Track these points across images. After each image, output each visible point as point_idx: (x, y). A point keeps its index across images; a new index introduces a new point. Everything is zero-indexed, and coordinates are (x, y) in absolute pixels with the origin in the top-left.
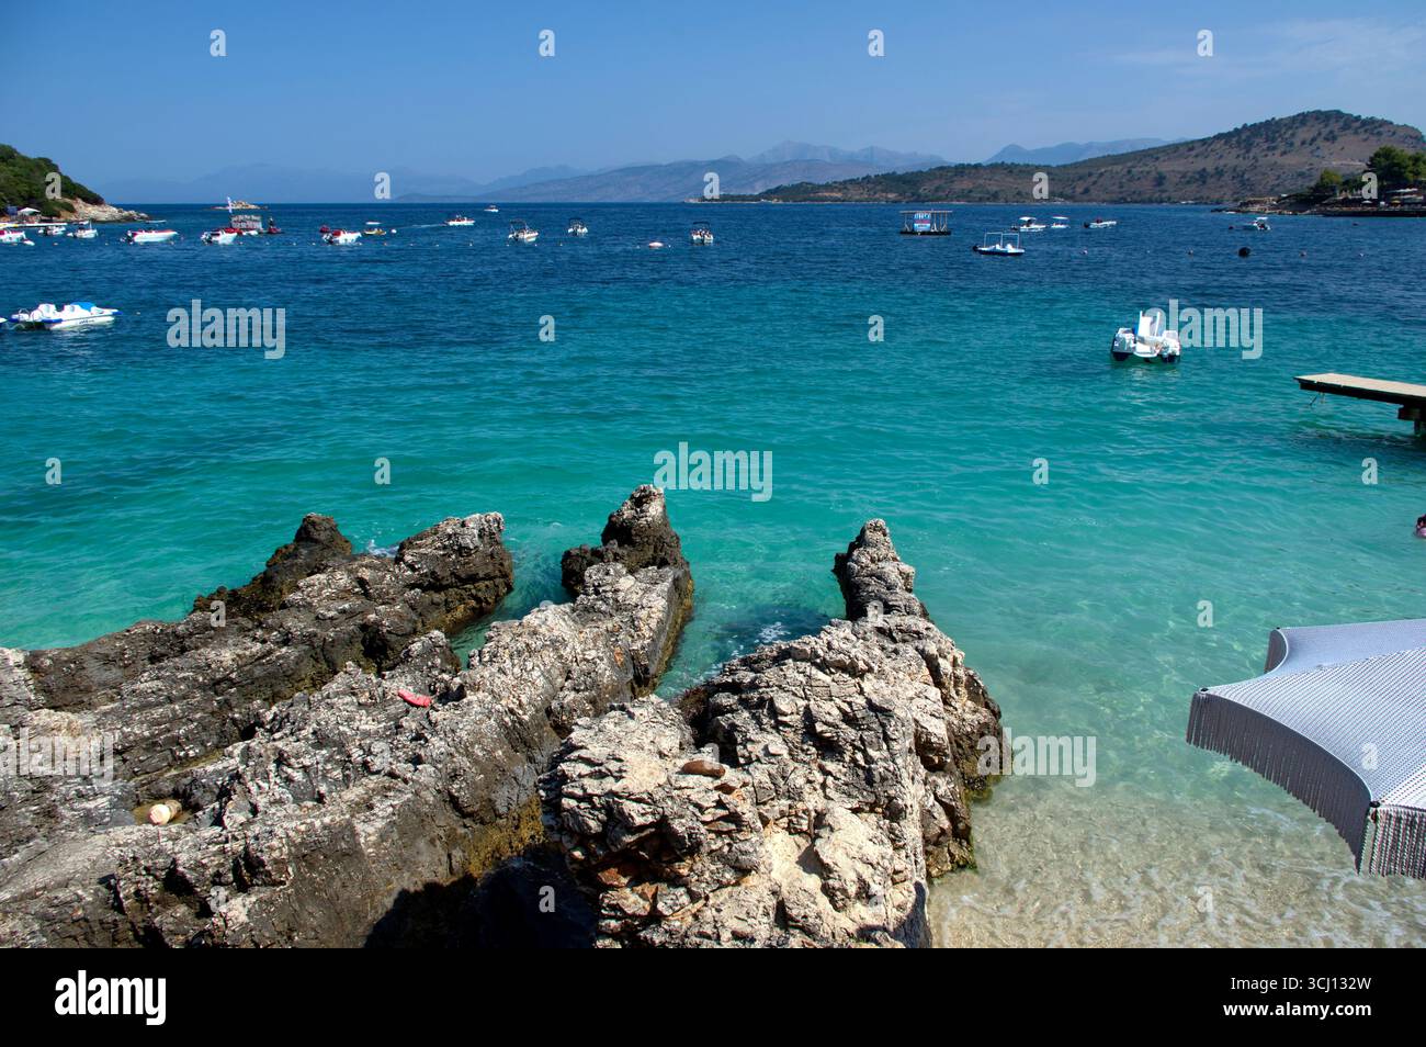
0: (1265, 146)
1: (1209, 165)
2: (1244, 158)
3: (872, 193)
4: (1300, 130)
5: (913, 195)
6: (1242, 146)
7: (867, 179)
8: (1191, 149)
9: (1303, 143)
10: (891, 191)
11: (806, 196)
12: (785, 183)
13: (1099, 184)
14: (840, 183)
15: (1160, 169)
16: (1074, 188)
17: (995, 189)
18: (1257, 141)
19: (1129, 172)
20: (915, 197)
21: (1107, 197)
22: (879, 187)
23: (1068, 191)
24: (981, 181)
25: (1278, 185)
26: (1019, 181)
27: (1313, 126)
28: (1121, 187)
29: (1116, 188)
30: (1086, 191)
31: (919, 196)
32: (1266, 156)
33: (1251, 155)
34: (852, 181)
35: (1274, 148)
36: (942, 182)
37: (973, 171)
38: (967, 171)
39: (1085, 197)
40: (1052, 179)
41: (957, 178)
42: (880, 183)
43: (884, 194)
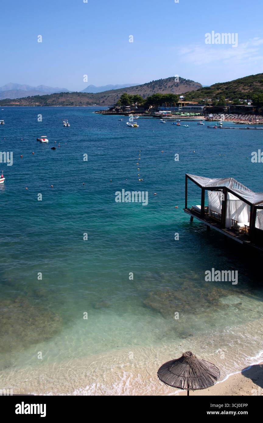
0: (158, 88)
1: (142, 93)
2: (152, 92)
3: (30, 102)
4: (169, 83)
5: (45, 103)
6: (152, 87)
7: (29, 97)
8: (137, 88)
9: (169, 87)
10: (37, 102)
11: (6, 104)
13: (108, 99)
14: (19, 99)
16: (100, 101)
17: (73, 101)
18: (156, 86)
19: (117, 96)
20: (46, 104)
22: (32, 101)
23: (98, 102)
24: (68, 99)
26: (82, 98)
27: (172, 82)
28: (115, 101)
29: (113, 101)
30: (103, 102)
31: (47, 104)
32: (158, 91)
33: (154, 90)
34: (23, 98)
35: (161, 88)
36: (55, 99)
37: (66, 95)
38: (64, 95)
39: (103, 104)
40: (93, 98)
41: (60, 97)
42: (33, 99)
43: (34, 103)
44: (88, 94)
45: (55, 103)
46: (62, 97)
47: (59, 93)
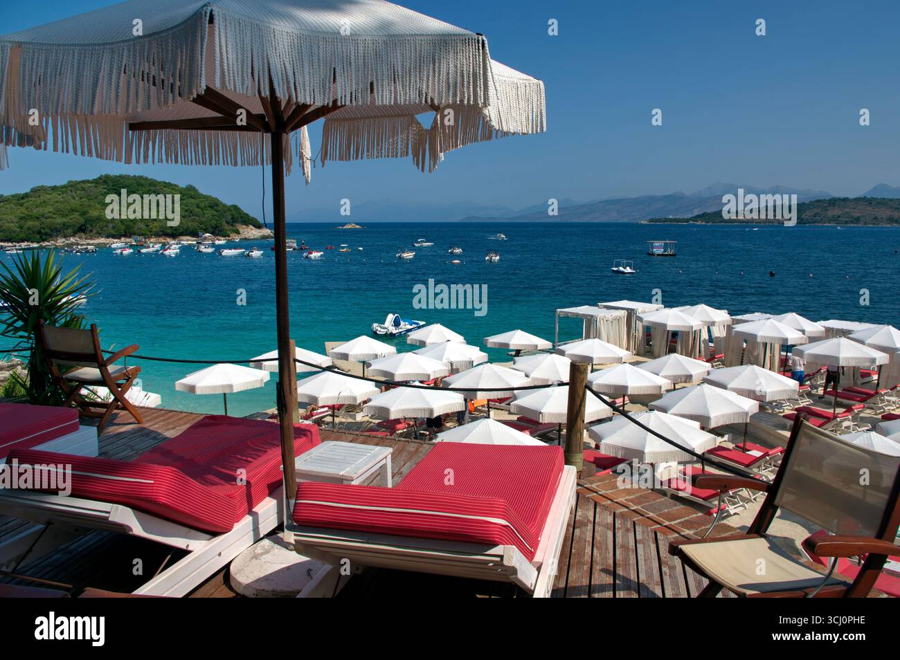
12: (709, 211)
17: (858, 215)
24: (847, 210)
26: (877, 210)
36: (819, 211)
37: (842, 203)
38: (838, 203)
41: (829, 208)
44: (890, 200)
45: (819, 219)
46: (834, 206)
47: (827, 199)
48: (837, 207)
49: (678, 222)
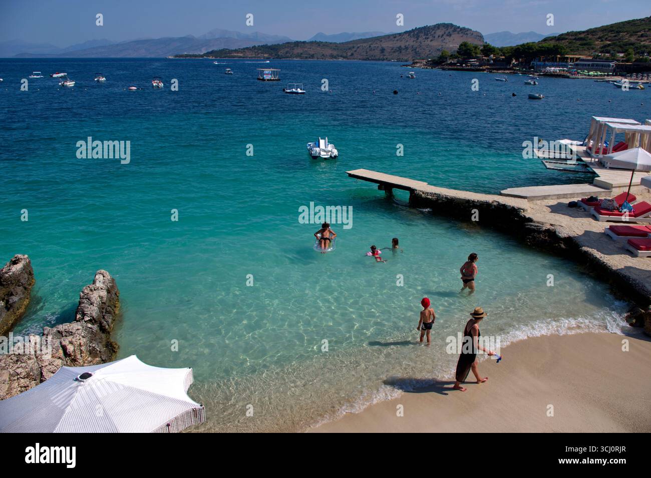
0: (424, 37)
1: (403, 44)
2: (416, 42)
3: (256, 54)
4: (437, 31)
5: (276, 55)
6: (415, 36)
7: (254, 47)
9: (439, 37)
10: (266, 53)
11: (225, 55)
12: (216, 49)
13: (358, 51)
14: (242, 49)
15: (382, 46)
16: (347, 53)
17: (313, 53)
18: (421, 35)
19: (370, 46)
21: (361, 57)
22: (260, 52)
23: (345, 55)
24: (306, 49)
25: (430, 54)
26: (323, 50)
27: (442, 30)
28: (367, 53)
29: (364, 54)
30: (352, 54)
31: (279, 56)
32: (424, 41)
33: (419, 41)
34: (247, 48)
35: (428, 38)
36: (289, 50)
37: (302, 45)
38: (300, 45)
39: (352, 57)
40: (338, 49)
41: (295, 48)
42: (260, 50)
43: (262, 55)
44: (331, 43)
45: (289, 55)
47: (293, 42)
48: (299, 47)
49: (196, 57)
